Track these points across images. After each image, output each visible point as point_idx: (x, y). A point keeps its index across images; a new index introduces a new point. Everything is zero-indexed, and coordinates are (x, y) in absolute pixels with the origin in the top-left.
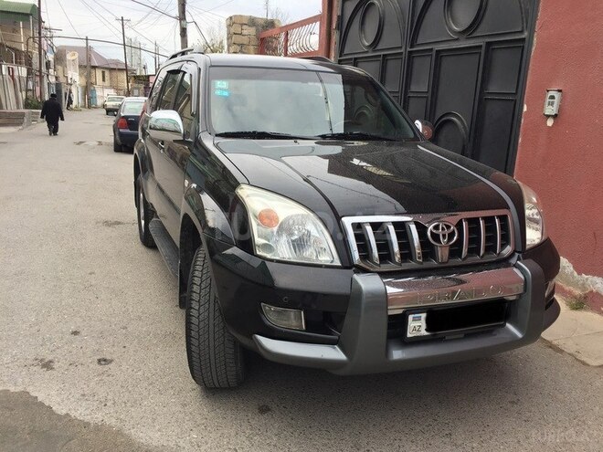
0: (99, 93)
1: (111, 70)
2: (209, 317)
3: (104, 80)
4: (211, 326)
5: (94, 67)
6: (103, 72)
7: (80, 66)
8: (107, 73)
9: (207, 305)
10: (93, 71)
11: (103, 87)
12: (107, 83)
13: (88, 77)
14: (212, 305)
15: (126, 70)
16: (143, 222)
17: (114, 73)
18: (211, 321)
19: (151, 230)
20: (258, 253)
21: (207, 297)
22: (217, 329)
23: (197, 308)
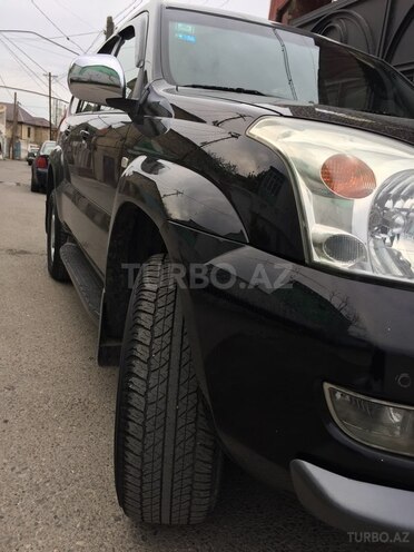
0: (23, 147)
1: (37, 127)
2: (166, 395)
3: (29, 136)
4: (172, 415)
5: (21, 123)
6: (29, 129)
7: (7, 121)
8: (32, 130)
9: (164, 372)
10: (19, 127)
11: (28, 142)
12: (32, 138)
13: (14, 131)
14: (174, 372)
15: (50, 128)
16: (53, 250)
17: (39, 130)
18: (172, 403)
19: (62, 255)
20: (316, 259)
21: (165, 354)
22: (181, 422)
23: (143, 375)
